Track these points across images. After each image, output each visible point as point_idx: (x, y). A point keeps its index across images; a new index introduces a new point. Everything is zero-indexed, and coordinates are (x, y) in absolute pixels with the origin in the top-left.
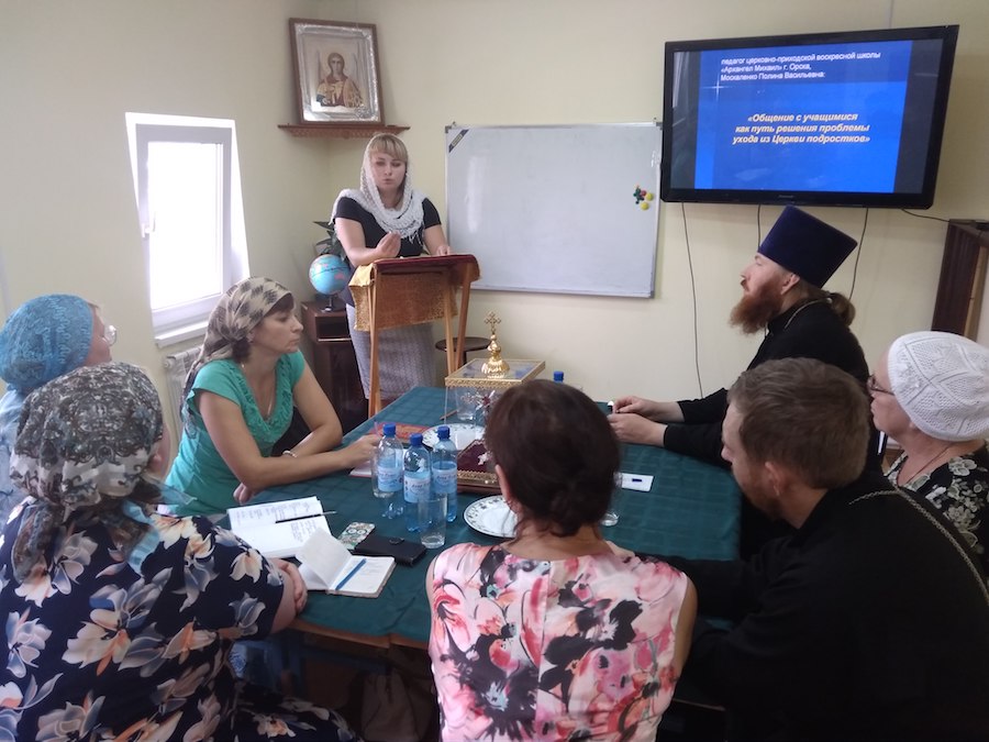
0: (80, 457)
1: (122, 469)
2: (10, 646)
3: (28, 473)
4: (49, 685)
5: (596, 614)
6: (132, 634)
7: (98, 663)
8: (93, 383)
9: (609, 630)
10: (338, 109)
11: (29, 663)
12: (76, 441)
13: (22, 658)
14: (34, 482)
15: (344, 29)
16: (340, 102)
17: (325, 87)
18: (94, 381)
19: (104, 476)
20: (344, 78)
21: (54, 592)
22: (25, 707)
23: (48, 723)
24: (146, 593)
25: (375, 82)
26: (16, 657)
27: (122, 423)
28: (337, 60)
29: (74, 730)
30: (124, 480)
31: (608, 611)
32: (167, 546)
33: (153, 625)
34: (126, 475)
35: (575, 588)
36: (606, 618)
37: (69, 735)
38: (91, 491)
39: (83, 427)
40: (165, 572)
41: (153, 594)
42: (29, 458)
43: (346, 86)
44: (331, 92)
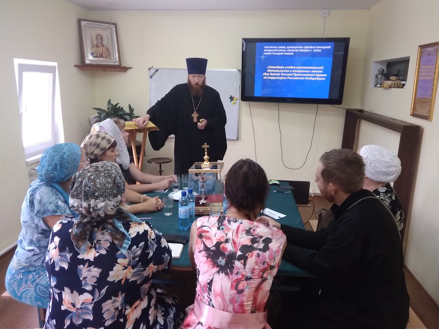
0: (96, 198)
1: (112, 203)
2: (81, 279)
3: (78, 205)
4: (104, 291)
5: (258, 240)
6: (133, 267)
7: (121, 280)
8: (100, 169)
9: (261, 246)
10: (101, 59)
11: (93, 284)
12: (96, 191)
13: (89, 282)
14: (80, 209)
15: (103, 24)
16: (101, 56)
17: (95, 48)
18: (100, 168)
19: (106, 206)
20: (103, 45)
21: (98, 254)
22: (95, 301)
23: (106, 306)
24: (137, 252)
25: (116, 48)
26: (85, 283)
27: (112, 185)
28: (100, 38)
29: (116, 307)
30: (113, 208)
31: (262, 240)
32: (140, 234)
33: (140, 263)
34: (113, 206)
35: (252, 230)
36: (261, 242)
37: (115, 309)
38: (101, 211)
39: (98, 186)
40: (142, 244)
41: (139, 252)
42: (77, 199)
43: (104, 49)
44: (98, 51)
